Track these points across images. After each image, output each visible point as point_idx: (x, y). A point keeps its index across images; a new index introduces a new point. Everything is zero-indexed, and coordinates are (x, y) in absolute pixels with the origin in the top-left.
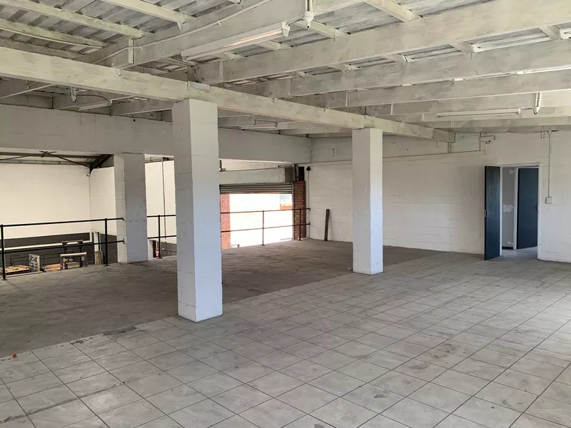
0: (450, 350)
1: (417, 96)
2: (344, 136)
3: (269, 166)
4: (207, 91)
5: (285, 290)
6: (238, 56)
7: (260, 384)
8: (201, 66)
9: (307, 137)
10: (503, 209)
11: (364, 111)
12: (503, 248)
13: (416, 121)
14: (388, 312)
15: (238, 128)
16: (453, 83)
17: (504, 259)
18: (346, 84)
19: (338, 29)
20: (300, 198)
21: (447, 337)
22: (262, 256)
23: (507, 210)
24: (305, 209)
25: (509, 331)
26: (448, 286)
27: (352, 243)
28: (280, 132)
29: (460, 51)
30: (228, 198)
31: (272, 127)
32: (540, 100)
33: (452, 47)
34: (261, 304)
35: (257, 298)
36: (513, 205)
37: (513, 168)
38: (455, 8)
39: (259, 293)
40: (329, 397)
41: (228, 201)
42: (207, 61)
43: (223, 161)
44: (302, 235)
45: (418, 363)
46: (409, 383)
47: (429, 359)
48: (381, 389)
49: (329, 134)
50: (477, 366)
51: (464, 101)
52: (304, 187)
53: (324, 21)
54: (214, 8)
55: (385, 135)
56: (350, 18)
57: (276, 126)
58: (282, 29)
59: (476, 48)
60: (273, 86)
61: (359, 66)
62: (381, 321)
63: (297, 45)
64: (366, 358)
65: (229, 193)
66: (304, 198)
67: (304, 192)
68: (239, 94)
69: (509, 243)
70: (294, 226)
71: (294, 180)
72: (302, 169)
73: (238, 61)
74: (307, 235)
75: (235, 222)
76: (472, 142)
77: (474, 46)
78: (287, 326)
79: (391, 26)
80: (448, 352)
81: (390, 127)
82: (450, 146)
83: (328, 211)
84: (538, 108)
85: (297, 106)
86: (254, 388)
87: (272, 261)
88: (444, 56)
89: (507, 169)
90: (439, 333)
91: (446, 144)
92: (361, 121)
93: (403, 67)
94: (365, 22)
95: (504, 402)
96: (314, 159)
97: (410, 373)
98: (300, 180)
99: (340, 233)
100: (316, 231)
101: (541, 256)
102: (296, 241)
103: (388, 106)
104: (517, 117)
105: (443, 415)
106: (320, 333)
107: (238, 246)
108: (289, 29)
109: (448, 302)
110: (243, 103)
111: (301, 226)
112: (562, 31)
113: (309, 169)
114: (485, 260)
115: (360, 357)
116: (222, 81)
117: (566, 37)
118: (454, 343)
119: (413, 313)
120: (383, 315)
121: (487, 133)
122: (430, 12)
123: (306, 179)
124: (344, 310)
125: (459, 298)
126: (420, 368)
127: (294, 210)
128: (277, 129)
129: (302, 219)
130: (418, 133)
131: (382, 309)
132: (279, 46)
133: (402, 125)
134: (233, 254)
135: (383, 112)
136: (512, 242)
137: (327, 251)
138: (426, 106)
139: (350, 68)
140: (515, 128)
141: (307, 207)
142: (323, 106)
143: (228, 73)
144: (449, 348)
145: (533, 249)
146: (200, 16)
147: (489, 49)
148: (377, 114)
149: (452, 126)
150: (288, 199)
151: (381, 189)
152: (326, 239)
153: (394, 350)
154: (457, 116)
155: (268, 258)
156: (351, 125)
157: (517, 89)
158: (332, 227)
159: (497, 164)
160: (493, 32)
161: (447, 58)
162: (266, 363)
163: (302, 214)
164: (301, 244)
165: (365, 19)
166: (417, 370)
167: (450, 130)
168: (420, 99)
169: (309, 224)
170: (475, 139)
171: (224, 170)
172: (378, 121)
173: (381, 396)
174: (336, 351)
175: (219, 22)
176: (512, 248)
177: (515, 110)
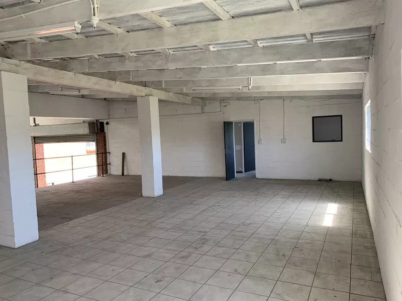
0: (205, 242)
1: (178, 76)
2: (132, 101)
3: (76, 122)
4: (17, 65)
5: (91, 215)
6: (43, 41)
7: (71, 288)
8: (10, 45)
9: (105, 100)
10: (236, 148)
11: (144, 84)
12: (237, 172)
13: (180, 92)
14: (165, 222)
15: (48, 93)
16: (200, 69)
17: (237, 179)
18: (129, 66)
19: (120, 28)
20: (101, 145)
21: (204, 234)
22: (73, 191)
23: (238, 148)
24: (106, 153)
25: (240, 225)
26: (204, 200)
27: (141, 176)
28: (83, 96)
29: (201, 49)
30: (42, 146)
31: (76, 93)
32: (252, 81)
33: (197, 46)
34: (72, 228)
35: (68, 224)
36: (241, 145)
37: (240, 123)
38: (196, 22)
39: (71, 219)
40: (124, 288)
41: (42, 149)
42: (16, 42)
43: (36, 118)
44: (104, 172)
45: (184, 254)
46: (178, 268)
47: (192, 250)
48: (159, 276)
49: (122, 98)
50: (220, 250)
51: (209, 80)
52: (105, 137)
53: (109, 22)
54: (19, 4)
55: (160, 101)
56: (128, 21)
57: (79, 92)
58: (75, 27)
59: (212, 48)
60: (74, 64)
61: (138, 53)
62: (161, 229)
63: (90, 36)
64: (150, 256)
65: (43, 143)
66: (105, 145)
67: (105, 141)
68: (46, 69)
69: (240, 169)
70: (98, 166)
71: (96, 132)
72: (102, 124)
73: (43, 44)
74: (109, 173)
75: (49, 166)
76: (216, 106)
77: (210, 46)
78: (93, 241)
79: (156, 30)
80: (204, 244)
81: (163, 96)
82: (202, 109)
83: (124, 154)
84: (251, 87)
85: (94, 79)
86: (66, 292)
87: (80, 194)
88: (192, 51)
89: (237, 123)
90: (199, 232)
91: (201, 107)
92: (143, 91)
93: (167, 56)
94: (138, 25)
95: (236, 271)
96: (111, 116)
97: (179, 261)
98: (101, 131)
99: (133, 169)
100: (115, 168)
101: (258, 176)
102: (100, 177)
103: (161, 82)
104: (239, 91)
105: (199, 286)
106: (118, 243)
107: (53, 184)
108: (80, 26)
109: (204, 210)
110: (49, 76)
111: (103, 166)
112: (259, 42)
113: (107, 123)
114: (227, 180)
115: (146, 257)
116: (29, 59)
117: (261, 45)
118: (207, 237)
119: (182, 220)
120: (162, 224)
121: (224, 100)
122: (182, 23)
123: (106, 130)
124: (135, 224)
125: (210, 207)
126: (186, 257)
127: (97, 154)
128: (81, 94)
129: (104, 161)
130: (182, 100)
131: (162, 220)
132: (76, 36)
133: (171, 94)
134: (48, 191)
135: (157, 85)
136: (242, 168)
137: (123, 183)
138: (186, 83)
139: (131, 55)
140: (240, 98)
141: (107, 151)
142: (114, 80)
143: (34, 52)
144: (204, 241)
145: (253, 172)
146: (6, 8)
147: (219, 49)
148: (153, 86)
149: (203, 96)
150: (92, 146)
151: (159, 137)
152: (123, 174)
153: (168, 248)
154: (205, 90)
155: (77, 192)
156: (135, 93)
157: (237, 74)
158: (127, 166)
159: (231, 120)
160: (218, 40)
161: (194, 53)
162: (75, 272)
163: (104, 156)
164: (104, 179)
165: (137, 23)
166: (183, 259)
167: (202, 98)
168: (181, 78)
169: (110, 164)
170: (218, 104)
171: (38, 125)
172: (155, 91)
173: (160, 281)
174: (129, 255)
175: (23, 15)
176: (242, 172)
177: (238, 87)
